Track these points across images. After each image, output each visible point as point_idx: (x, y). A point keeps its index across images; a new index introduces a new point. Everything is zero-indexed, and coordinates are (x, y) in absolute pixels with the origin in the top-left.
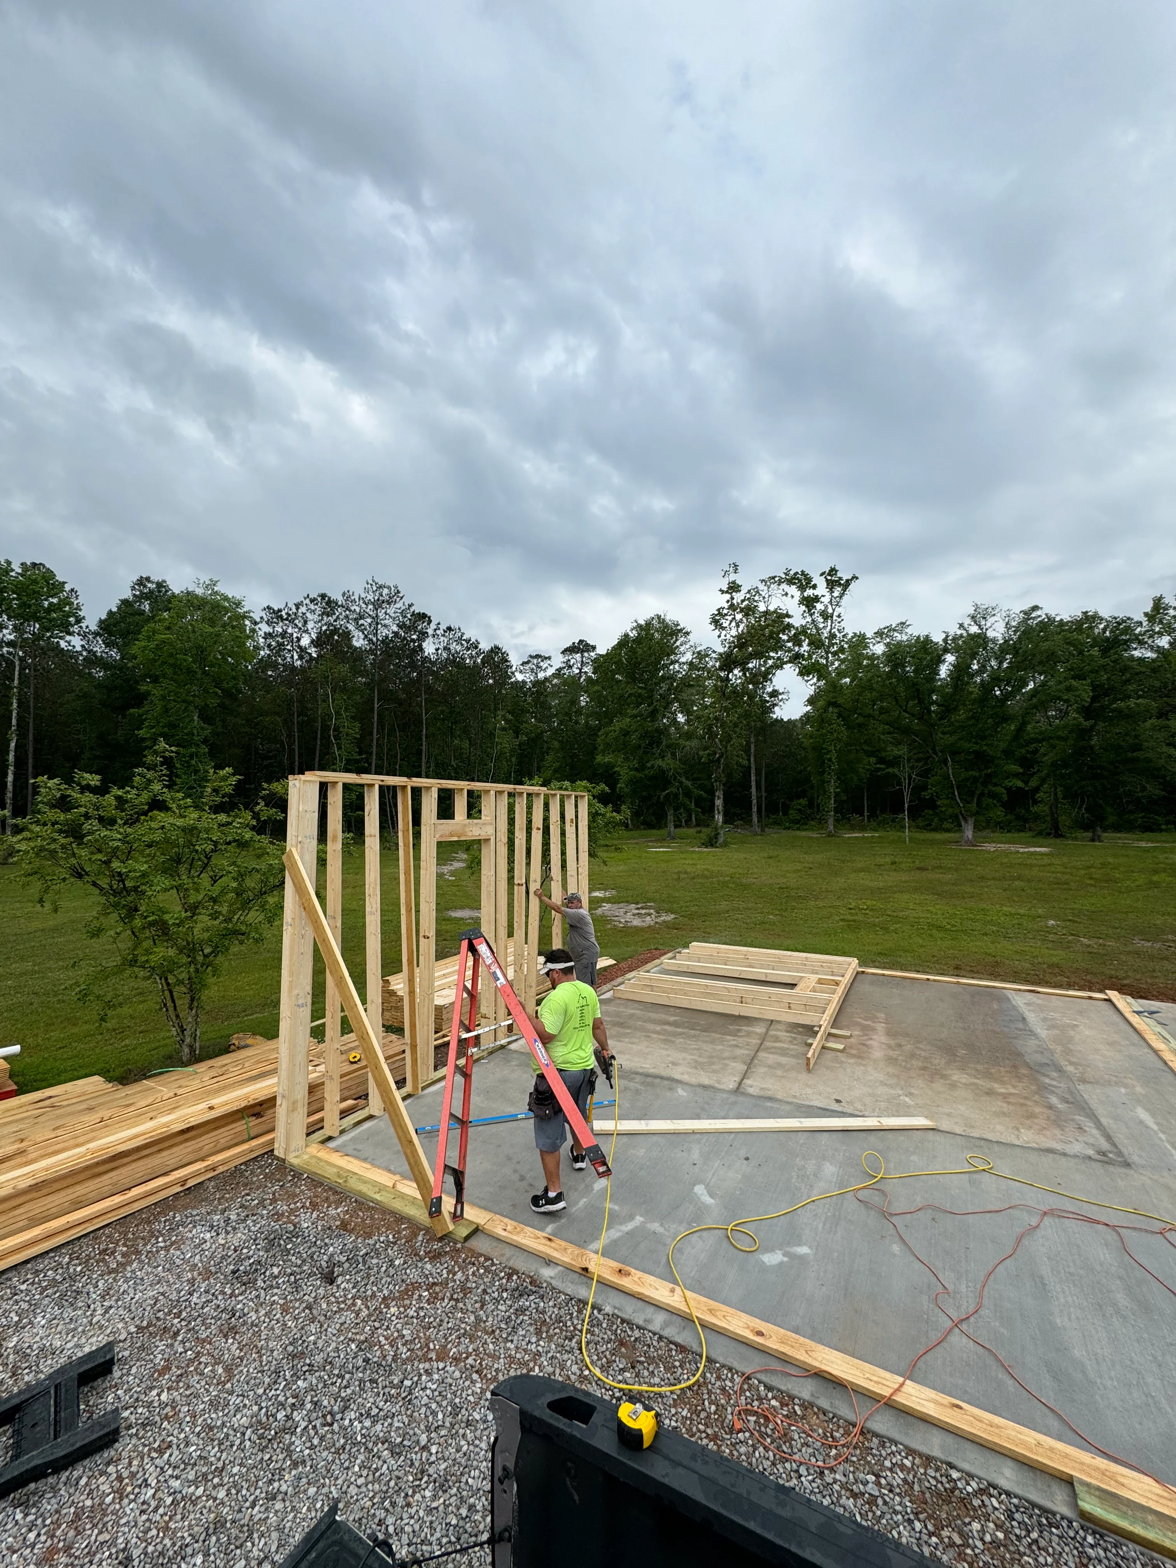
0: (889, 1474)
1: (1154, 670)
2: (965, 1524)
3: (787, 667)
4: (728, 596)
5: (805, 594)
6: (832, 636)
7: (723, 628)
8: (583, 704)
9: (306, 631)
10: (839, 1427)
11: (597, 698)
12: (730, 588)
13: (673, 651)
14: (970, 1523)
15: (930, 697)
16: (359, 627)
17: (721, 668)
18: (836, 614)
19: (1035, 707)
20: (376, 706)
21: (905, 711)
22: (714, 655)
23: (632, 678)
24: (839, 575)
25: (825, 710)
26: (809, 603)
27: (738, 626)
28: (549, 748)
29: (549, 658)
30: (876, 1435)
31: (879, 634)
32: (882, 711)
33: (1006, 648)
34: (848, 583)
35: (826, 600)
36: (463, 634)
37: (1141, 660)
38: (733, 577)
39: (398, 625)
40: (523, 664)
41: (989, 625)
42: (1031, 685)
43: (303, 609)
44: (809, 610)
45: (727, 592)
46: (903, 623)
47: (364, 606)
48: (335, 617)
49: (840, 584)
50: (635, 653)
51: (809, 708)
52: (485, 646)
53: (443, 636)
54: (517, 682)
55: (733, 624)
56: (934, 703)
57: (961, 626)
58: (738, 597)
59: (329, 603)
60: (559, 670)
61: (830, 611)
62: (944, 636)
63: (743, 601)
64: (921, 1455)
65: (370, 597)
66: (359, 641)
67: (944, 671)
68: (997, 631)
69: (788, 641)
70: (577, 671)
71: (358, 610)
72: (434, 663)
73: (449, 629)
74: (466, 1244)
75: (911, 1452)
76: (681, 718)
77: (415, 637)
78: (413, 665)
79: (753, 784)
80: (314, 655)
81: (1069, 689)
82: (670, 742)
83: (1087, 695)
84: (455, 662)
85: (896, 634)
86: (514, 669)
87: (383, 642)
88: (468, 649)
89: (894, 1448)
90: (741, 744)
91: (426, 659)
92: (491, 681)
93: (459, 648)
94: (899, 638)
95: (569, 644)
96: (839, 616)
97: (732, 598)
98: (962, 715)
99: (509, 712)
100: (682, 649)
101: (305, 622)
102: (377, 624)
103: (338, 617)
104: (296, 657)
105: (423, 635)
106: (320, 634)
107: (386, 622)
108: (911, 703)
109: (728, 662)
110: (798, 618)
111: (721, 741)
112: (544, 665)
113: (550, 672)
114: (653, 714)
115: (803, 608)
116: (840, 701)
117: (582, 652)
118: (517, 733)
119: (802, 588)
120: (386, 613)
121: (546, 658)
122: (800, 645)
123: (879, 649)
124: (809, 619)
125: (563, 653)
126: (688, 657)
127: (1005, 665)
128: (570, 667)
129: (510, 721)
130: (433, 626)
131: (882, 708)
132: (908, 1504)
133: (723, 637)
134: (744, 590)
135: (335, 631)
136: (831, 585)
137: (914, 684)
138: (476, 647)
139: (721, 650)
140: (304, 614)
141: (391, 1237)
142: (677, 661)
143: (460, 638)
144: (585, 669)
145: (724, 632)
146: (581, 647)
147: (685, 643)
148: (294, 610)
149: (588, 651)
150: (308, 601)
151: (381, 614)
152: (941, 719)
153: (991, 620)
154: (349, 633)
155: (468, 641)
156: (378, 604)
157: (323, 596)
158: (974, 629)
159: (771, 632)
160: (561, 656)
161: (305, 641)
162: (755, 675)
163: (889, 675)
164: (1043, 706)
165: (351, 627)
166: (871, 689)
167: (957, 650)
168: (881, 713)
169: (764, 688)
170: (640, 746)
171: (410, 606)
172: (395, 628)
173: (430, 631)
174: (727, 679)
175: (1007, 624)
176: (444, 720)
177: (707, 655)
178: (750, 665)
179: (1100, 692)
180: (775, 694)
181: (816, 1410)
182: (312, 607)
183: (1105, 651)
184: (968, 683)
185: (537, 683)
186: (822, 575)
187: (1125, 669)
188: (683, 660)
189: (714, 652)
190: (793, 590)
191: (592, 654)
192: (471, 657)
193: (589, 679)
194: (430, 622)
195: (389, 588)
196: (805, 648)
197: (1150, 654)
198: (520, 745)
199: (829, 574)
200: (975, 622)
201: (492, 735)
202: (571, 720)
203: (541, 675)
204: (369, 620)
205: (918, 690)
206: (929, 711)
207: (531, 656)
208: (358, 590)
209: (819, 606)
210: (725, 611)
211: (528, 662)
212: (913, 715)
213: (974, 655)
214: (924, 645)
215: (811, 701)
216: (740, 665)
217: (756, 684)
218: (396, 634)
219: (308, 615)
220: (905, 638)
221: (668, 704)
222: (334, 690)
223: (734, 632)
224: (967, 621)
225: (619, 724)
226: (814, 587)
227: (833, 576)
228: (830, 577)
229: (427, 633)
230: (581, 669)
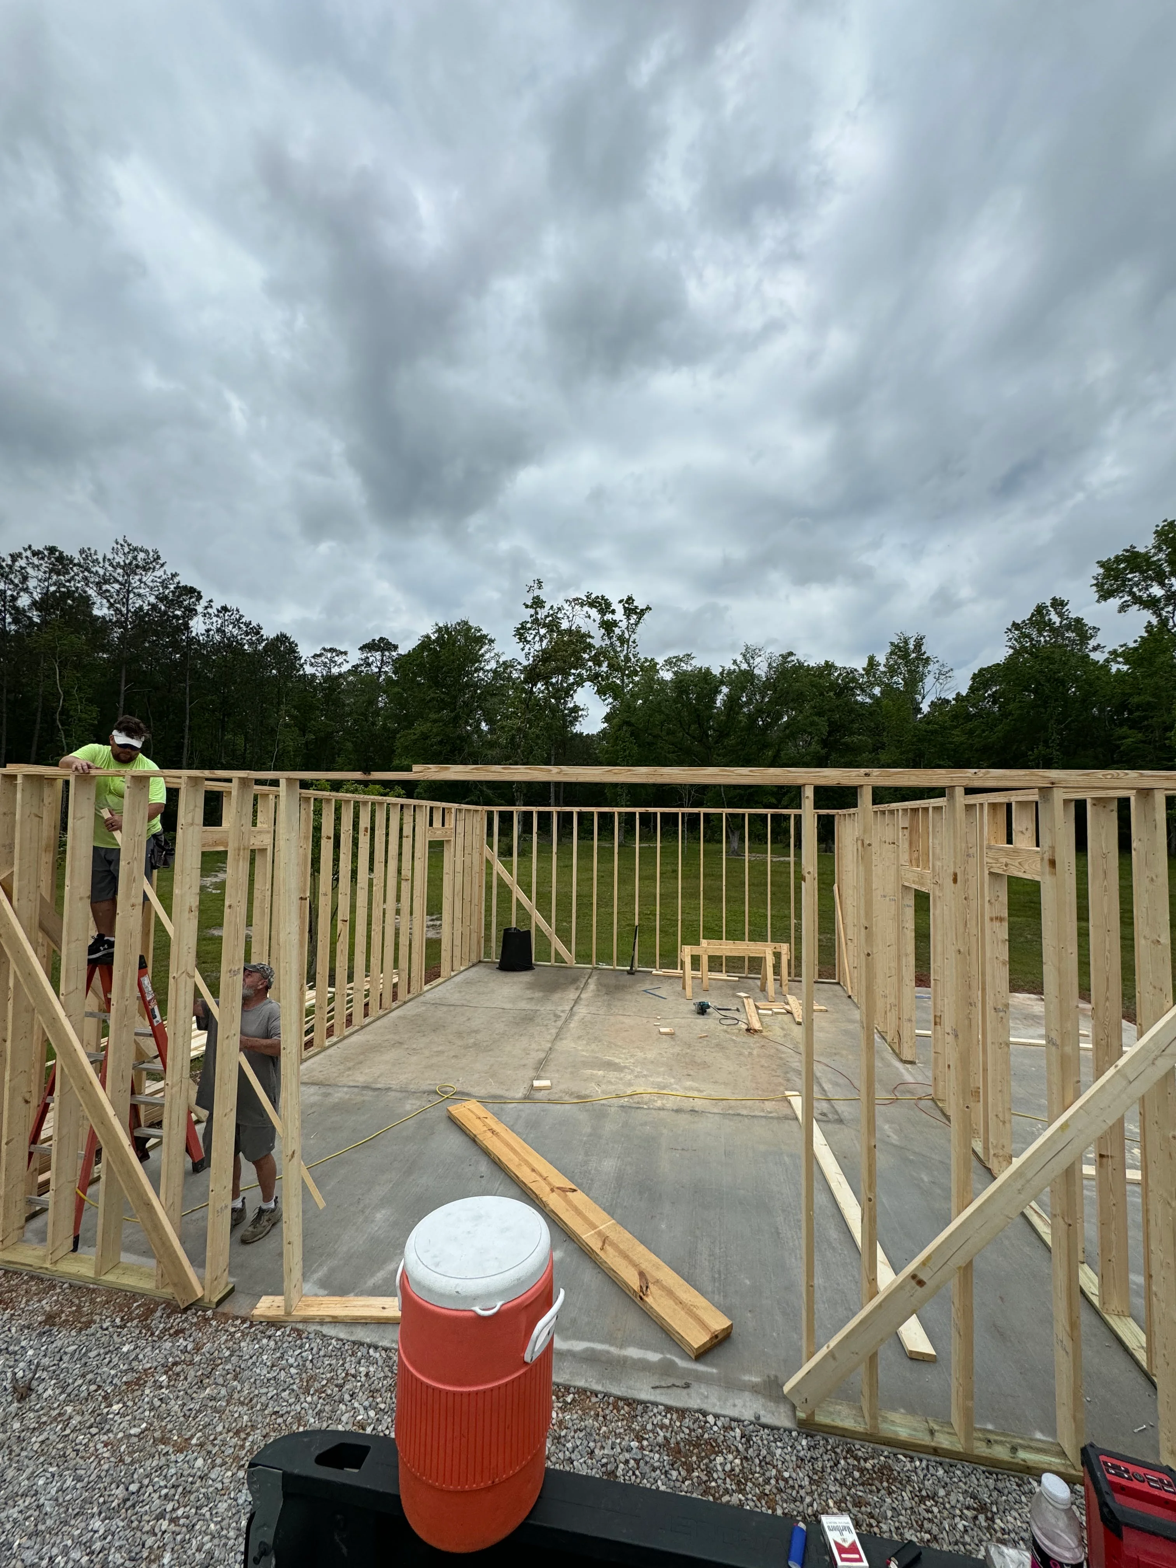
0: (651, 1435)
1: (871, 714)
2: (711, 1461)
3: (587, 684)
4: (532, 611)
5: (605, 618)
6: (627, 659)
7: (528, 642)
8: (381, 705)
9: (26, 590)
10: (609, 1404)
11: (397, 700)
12: (534, 603)
13: (477, 659)
14: (715, 1460)
15: (708, 722)
16: (102, 593)
17: (526, 681)
18: (631, 639)
19: (788, 737)
20: (123, 688)
21: (688, 734)
22: (519, 667)
23: (435, 683)
24: (635, 604)
25: (620, 728)
26: (608, 627)
27: (541, 640)
28: (340, 750)
29: (345, 653)
30: (641, 1402)
31: (669, 662)
32: (670, 732)
33: (769, 684)
34: (642, 613)
35: (624, 624)
36: (241, 616)
37: (863, 704)
38: (537, 592)
39: (157, 597)
40: (315, 656)
41: (756, 664)
42: (785, 719)
43: (22, 562)
44: (609, 634)
45: (531, 607)
46: (689, 655)
47: (110, 568)
48: (67, 577)
49: (636, 613)
50: (438, 657)
51: (606, 725)
52: (269, 633)
53: (217, 616)
54: (305, 675)
55: (537, 638)
56: (710, 728)
57: (735, 662)
58: (542, 613)
59: (61, 558)
60: (356, 667)
61: (627, 636)
62: (721, 670)
63: (547, 617)
64: (677, 1410)
65: (120, 559)
66: (101, 610)
67: (719, 700)
68: (761, 670)
69: (589, 660)
70: (377, 670)
71: (101, 572)
72: (204, 646)
73: (225, 609)
74: (220, 1309)
75: (669, 1409)
76: (484, 726)
77: (178, 613)
78: (175, 645)
79: (552, 795)
80: (36, 620)
81: (812, 724)
82: (471, 749)
83: (825, 730)
84: (231, 646)
85: (682, 664)
86: (302, 661)
87: (135, 613)
88: (247, 634)
89: (655, 1410)
90: (542, 756)
91: (192, 640)
92: (274, 671)
93: (235, 632)
94: (685, 668)
95: (368, 640)
96: (634, 642)
97: (537, 613)
98: (731, 741)
99: (295, 707)
100: (487, 656)
101: (25, 578)
102: (128, 592)
103: (73, 578)
104: (9, 619)
105: (191, 612)
106: (46, 595)
107: (142, 591)
108: (693, 727)
109: (533, 674)
110: (598, 639)
111: (523, 752)
112: (339, 659)
113: (345, 668)
114: (456, 720)
115: (603, 631)
116: (633, 720)
117: (383, 650)
118: (303, 731)
119: (602, 612)
120: (140, 580)
121: (342, 653)
122: (600, 666)
123: (667, 675)
124: (608, 642)
125: (361, 649)
126: (493, 665)
127: (767, 700)
128: (369, 665)
129: (296, 717)
130: (203, 602)
131: (669, 729)
132: (666, 1458)
133: (526, 650)
134: (547, 606)
135: (69, 594)
136: (630, 611)
137: (696, 710)
138: (258, 633)
139: (525, 663)
140: (22, 568)
141: (118, 1320)
142: (482, 669)
143: (238, 620)
144: (385, 669)
145: (528, 646)
146: (382, 645)
147: (489, 651)
148: (10, 562)
149: (389, 650)
150: (29, 553)
151: (135, 580)
152: (716, 742)
153: (758, 660)
154: (88, 597)
155: (247, 624)
156: (130, 569)
157: (52, 550)
158: (744, 666)
159: (574, 651)
160: (359, 652)
161: (24, 601)
162: (558, 690)
163: (676, 701)
164: (793, 736)
165: (92, 592)
166: (661, 712)
167: (729, 684)
168: (668, 734)
169: (566, 703)
170: (441, 752)
171: (174, 575)
172: (152, 600)
173: (200, 609)
174: (531, 692)
175: (770, 664)
176: (213, 711)
177: (513, 666)
178: (554, 680)
179: (835, 728)
180: (576, 709)
181: (589, 1394)
182: (36, 561)
183: (838, 695)
184: (738, 713)
185: (330, 678)
186: (621, 602)
187: (851, 711)
188: (487, 668)
189: (520, 664)
190: (594, 613)
191: (394, 654)
192: (251, 643)
193: (389, 680)
194: (199, 597)
195: (146, 552)
196: (604, 668)
197: (868, 700)
198: (307, 744)
199: (627, 602)
200: (746, 660)
201: (273, 732)
202: (367, 720)
203: (335, 671)
204: (117, 586)
205: (698, 716)
206: (707, 736)
207: (324, 649)
208: (103, 549)
209: (617, 631)
210: (529, 625)
211: (320, 655)
212: (694, 737)
213: (743, 689)
214: (705, 675)
215: (607, 718)
216: (544, 679)
217: (558, 699)
218: (154, 607)
219: (30, 570)
220: (690, 669)
221: (471, 712)
222: (63, 665)
223: (537, 647)
224: (740, 658)
225: (420, 727)
226: (613, 612)
227: (629, 604)
228: (627, 605)
229: (196, 610)
230: (380, 668)
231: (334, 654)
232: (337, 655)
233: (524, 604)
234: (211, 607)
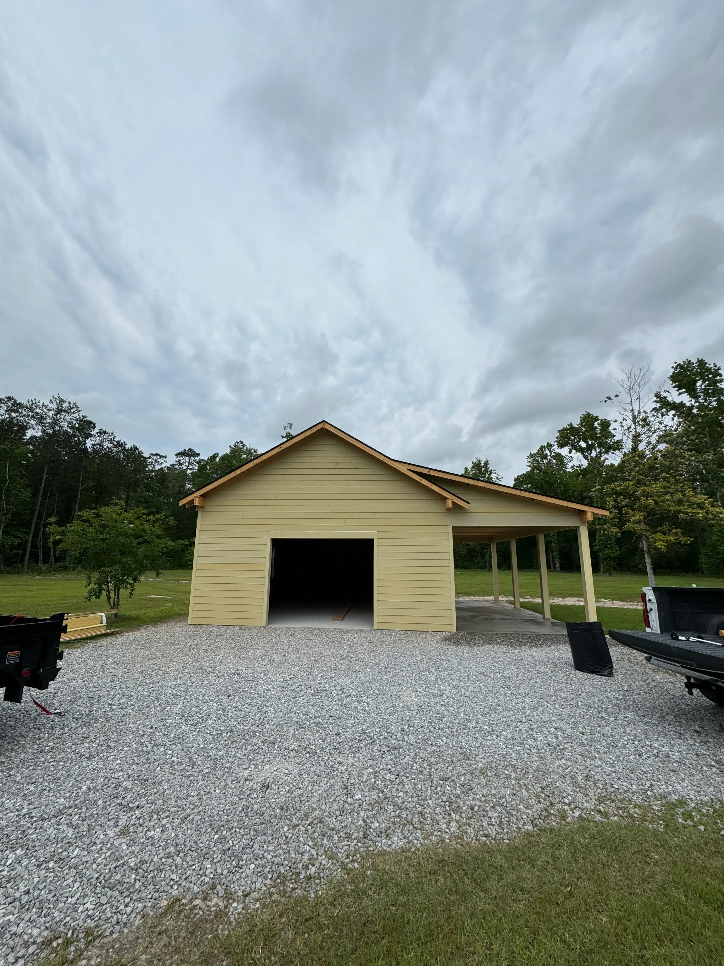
8: (188, 489)
20: (45, 477)
29: (166, 457)
36: (114, 437)
53: (99, 436)
59: (15, 404)
60: (173, 465)
70: (185, 468)
72: (91, 454)
73: (105, 432)
84: (107, 454)
88: (116, 447)
91: (86, 451)
93: (109, 445)
95: (181, 450)
102: (54, 423)
103: (21, 415)
105: (87, 435)
107: (62, 423)
112: (161, 461)
113: (165, 466)
117: (190, 456)
121: (163, 457)
125: (176, 455)
128: (181, 464)
135: (17, 424)
138: (123, 446)
143: (112, 439)
144: (191, 467)
146: (190, 453)
149: (194, 456)
154: (27, 425)
155: (117, 442)
157: (9, 398)
171: (84, 416)
191: (196, 458)
192: (118, 452)
193: (193, 474)
194: (95, 427)
195: (69, 403)
203: (158, 467)
207: (152, 454)
211: (150, 458)
229: (92, 434)
230: (188, 467)
231: (158, 457)
232: (160, 458)
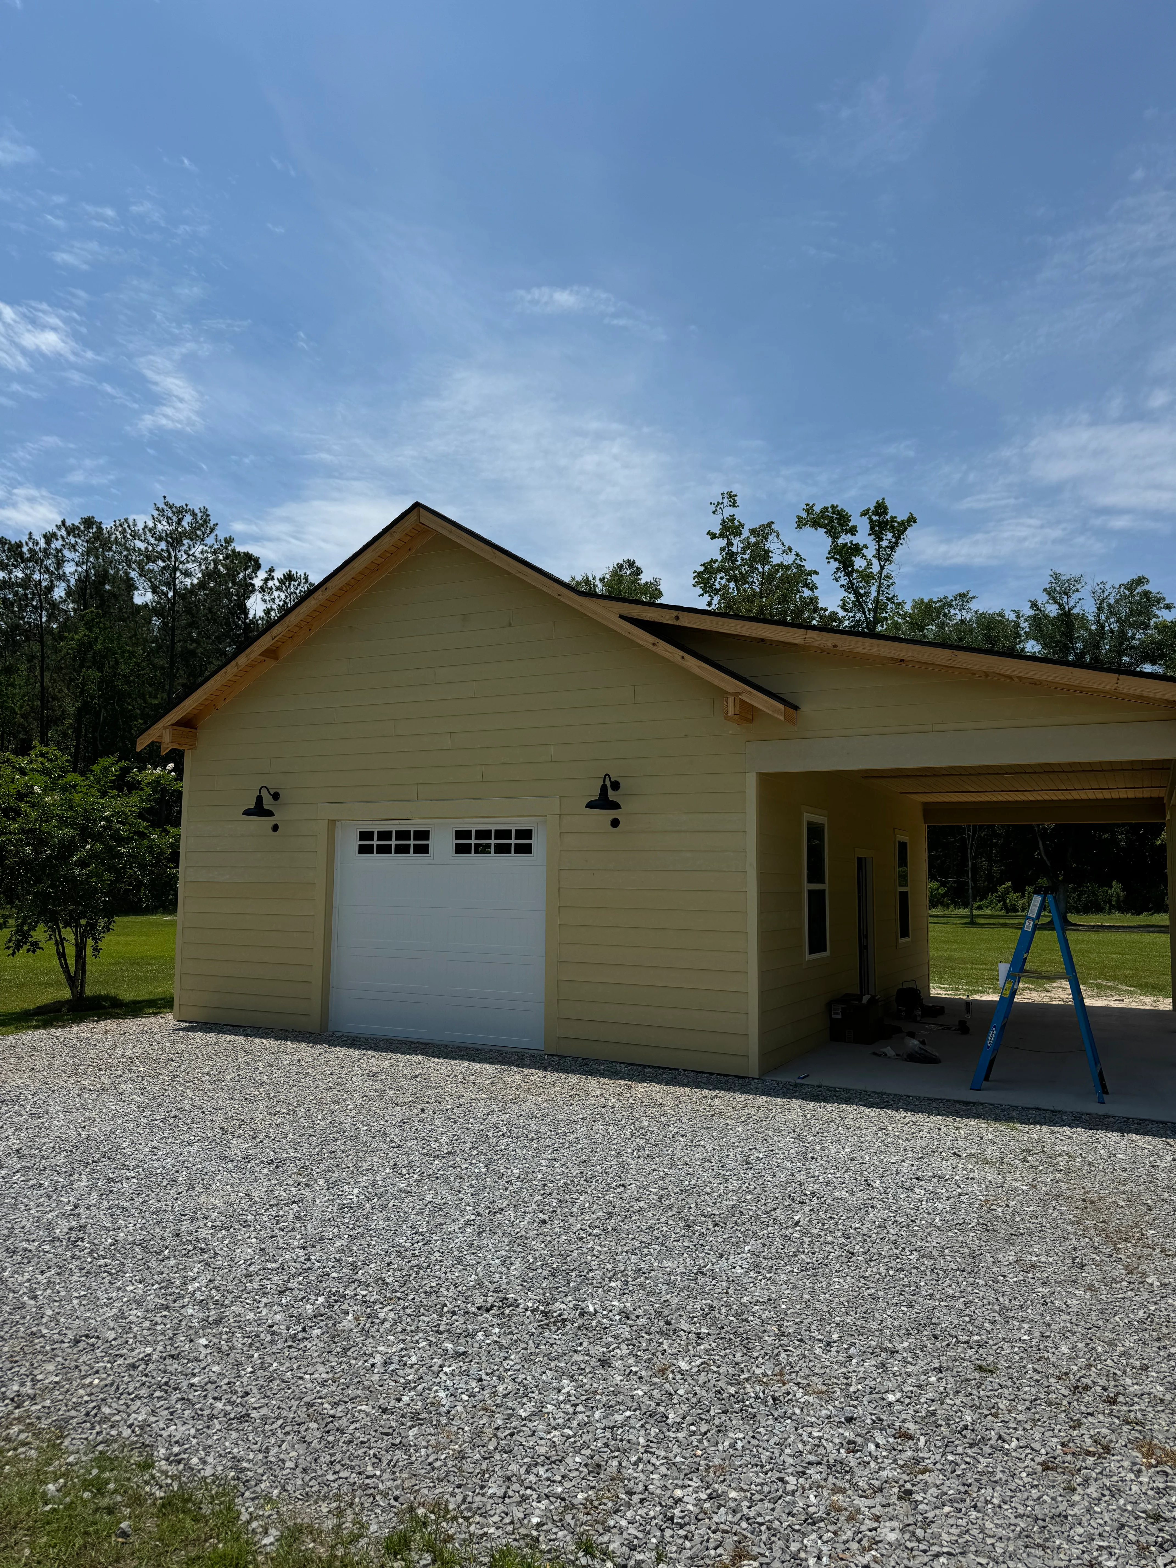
4: (722, 542)
5: (840, 541)
6: (880, 607)
9: (62, 578)
12: (724, 528)
18: (885, 573)
24: (890, 513)
26: (844, 555)
34: (903, 527)
35: (870, 550)
38: (728, 512)
44: (845, 567)
45: (722, 536)
49: (891, 529)
53: (280, 589)
58: (738, 544)
61: (876, 568)
73: (288, 577)
77: (231, 590)
78: (229, 634)
80: (72, 614)
87: (183, 597)
91: (249, 626)
96: (890, 577)
97: (730, 544)
101: (61, 563)
105: (246, 588)
115: (836, 563)
119: (833, 534)
130: (262, 573)
134: (746, 531)
136: (879, 528)
154: (130, 581)
161: (60, 593)
171: (227, 542)
186: (864, 514)
190: (820, 536)
194: (257, 567)
195: (194, 513)
199: (876, 513)
204: (161, 564)
209: (859, 563)
210: (719, 565)
218: (202, 584)
219: (65, 552)
226: (853, 531)
227: (879, 515)
228: (875, 518)
229: (253, 585)
233: (709, 533)
234: (273, 579)
